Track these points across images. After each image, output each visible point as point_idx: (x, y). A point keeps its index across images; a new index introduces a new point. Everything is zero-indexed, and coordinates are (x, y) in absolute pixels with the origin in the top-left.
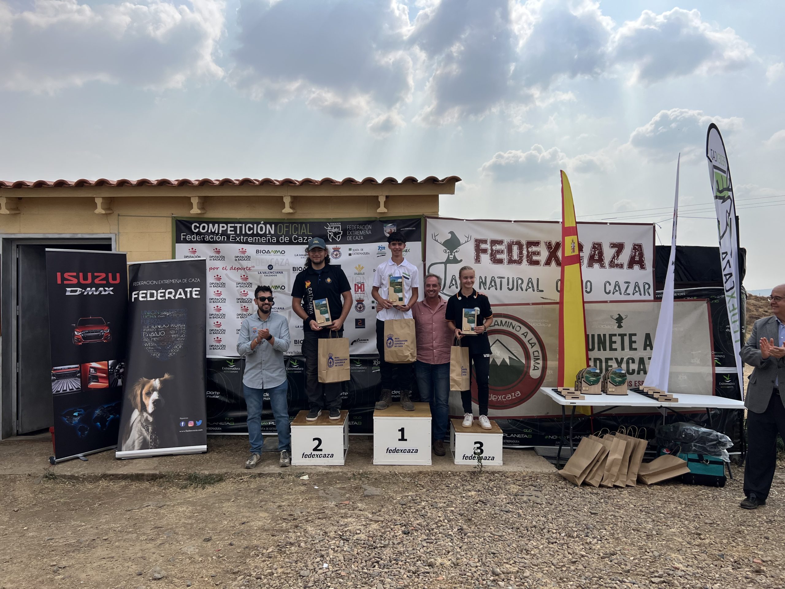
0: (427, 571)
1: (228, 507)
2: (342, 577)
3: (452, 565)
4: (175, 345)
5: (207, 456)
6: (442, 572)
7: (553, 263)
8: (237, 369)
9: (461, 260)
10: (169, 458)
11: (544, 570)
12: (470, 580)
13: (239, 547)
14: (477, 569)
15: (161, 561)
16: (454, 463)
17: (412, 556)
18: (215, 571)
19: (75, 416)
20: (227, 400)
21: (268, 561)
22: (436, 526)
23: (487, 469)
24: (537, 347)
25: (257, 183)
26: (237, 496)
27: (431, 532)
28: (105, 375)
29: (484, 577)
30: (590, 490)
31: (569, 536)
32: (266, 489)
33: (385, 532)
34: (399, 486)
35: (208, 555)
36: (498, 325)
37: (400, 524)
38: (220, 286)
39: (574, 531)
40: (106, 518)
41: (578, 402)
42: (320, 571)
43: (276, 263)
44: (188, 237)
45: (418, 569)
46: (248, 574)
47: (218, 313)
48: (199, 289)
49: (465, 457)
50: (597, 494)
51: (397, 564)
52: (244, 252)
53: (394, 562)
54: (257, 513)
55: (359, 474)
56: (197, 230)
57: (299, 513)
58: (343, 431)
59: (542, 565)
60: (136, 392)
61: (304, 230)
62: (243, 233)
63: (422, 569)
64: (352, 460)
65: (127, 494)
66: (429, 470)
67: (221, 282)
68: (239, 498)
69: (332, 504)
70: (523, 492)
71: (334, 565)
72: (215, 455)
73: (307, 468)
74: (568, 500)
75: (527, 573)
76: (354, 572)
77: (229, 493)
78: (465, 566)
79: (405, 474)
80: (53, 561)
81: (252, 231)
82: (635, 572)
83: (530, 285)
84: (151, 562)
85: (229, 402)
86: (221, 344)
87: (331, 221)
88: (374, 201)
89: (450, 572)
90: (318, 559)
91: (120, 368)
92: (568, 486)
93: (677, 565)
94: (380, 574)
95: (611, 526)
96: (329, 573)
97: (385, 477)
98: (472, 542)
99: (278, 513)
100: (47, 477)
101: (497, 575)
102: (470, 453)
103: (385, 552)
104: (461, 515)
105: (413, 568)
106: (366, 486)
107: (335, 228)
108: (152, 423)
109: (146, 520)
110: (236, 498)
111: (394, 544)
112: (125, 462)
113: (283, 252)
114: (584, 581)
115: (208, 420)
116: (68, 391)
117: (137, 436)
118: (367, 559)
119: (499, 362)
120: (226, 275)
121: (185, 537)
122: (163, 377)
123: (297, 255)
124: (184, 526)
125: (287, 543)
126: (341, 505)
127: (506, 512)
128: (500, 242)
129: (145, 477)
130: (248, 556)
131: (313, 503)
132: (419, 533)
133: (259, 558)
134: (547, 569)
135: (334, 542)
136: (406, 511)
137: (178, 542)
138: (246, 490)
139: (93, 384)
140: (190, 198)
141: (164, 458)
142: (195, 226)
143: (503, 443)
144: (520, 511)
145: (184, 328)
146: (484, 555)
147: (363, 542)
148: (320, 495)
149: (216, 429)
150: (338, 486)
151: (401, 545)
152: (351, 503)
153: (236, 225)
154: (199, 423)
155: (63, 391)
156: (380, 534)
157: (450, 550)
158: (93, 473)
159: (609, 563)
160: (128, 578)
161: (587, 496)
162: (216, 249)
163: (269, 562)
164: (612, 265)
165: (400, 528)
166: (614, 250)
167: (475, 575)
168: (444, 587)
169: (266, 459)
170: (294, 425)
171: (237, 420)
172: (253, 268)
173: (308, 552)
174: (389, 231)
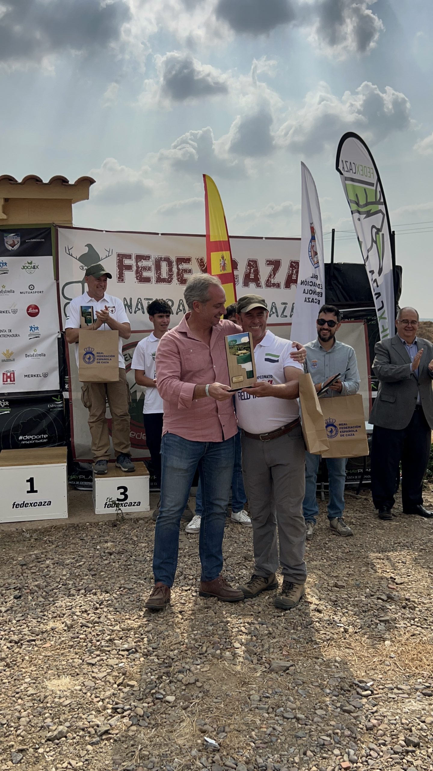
3: (66, 628)
6: (51, 638)
12: (82, 644)
16: (94, 513)
29: (99, 638)
34: (24, 545)
45: (22, 637)
49: (107, 505)
63: (27, 637)
78: (80, 628)
79: (34, 530)
83: (181, 308)
89: (61, 636)
97: (9, 535)
102: (113, 500)
105: (15, 638)
128: (147, 258)
164: (269, 284)
165: (12, 593)
166: (270, 268)
167: (90, 636)
168: (50, 654)
174: (12, 242)
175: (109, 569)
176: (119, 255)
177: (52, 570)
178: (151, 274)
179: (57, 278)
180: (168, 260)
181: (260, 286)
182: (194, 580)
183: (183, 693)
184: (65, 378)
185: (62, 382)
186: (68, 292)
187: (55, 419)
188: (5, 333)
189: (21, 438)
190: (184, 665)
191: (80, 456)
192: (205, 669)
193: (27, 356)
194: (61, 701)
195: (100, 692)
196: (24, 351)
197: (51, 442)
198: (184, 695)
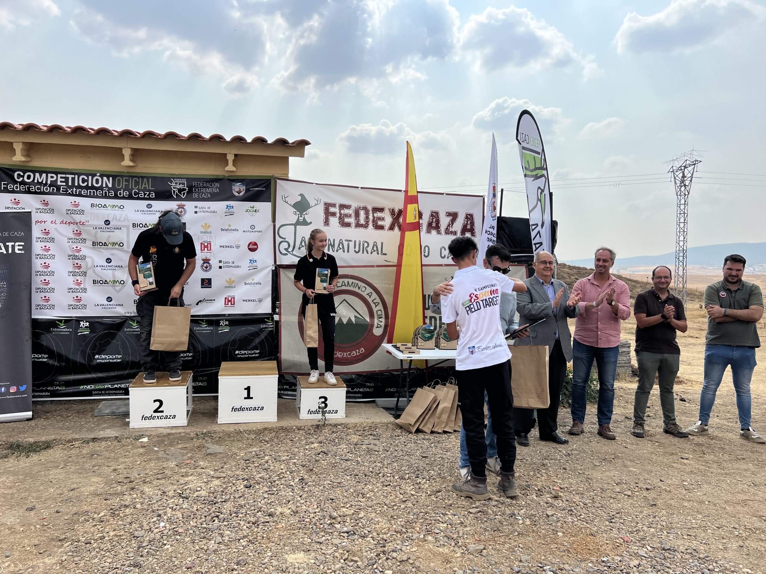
0: (267, 520)
1: (55, 474)
2: (180, 534)
3: (292, 513)
5: (33, 423)
6: (282, 521)
7: (396, 228)
8: (69, 330)
9: (311, 223)
11: (377, 511)
12: (308, 526)
13: (67, 514)
14: (315, 515)
16: (299, 418)
17: (253, 508)
18: (39, 540)
20: (56, 364)
21: (100, 525)
22: (278, 478)
23: (330, 422)
24: (380, 307)
25: (93, 132)
26: (66, 462)
27: (273, 484)
29: (322, 522)
30: (423, 436)
31: (402, 478)
32: (100, 454)
33: (227, 488)
34: (243, 443)
35: (30, 525)
36: (345, 285)
37: (242, 479)
38: (48, 241)
39: (406, 474)
41: (415, 357)
42: (156, 530)
43: (113, 219)
44: (10, 187)
45: (258, 519)
46: (77, 540)
47: (46, 270)
48: (23, 244)
49: (310, 412)
50: (429, 439)
51: (237, 517)
52: (77, 205)
53: (234, 515)
54: (89, 478)
55: (203, 434)
56: (21, 179)
57: (136, 475)
58: (186, 392)
59: (376, 506)
61: (145, 184)
62: (76, 184)
63: (262, 519)
64: (195, 420)
66: (274, 426)
67: (49, 236)
68: (68, 464)
69: (172, 464)
70: (363, 441)
71: (172, 523)
72: (41, 422)
73: (146, 431)
74: (403, 446)
75: (362, 514)
76: (193, 528)
77: (58, 460)
78: (304, 513)
79: (250, 431)
81: (86, 183)
82: (456, 506)
83: (375, 249)
85: (58, 365)
86: (49, 303)
87: (176, 177)
88: (222, 159)
89: (289, 519)
90: (155, 519)
92: (403, 434)
94: (219, 528)
95: (439, 467)
96: (165, 532)
97: (229, 435)
98: (312, 489)
99: (113, 477)
101: (334, 519)
102: (315, 408)
103: (225, 507)
104: (303, 466)
105: (253, 519)
106: (209, 445)
107: (179, 185)
110: (65, 464)
111: (235, 498)
113: (122, 207)
114: (412, 517)
115: (34, 385)
118: (207, 514)
119: (345, 321)
120: (56, 229)
121: (4, 508)
123: (138, 211)
124: (3, 497)
125: (122, 506)
126: (182, 465)
127: (346, 460)
128: (348, 207)
130: (76, 522)
131: (152, 465)
132: (261, 486)
133: (89, 523)
134: (380, 509)
135: (173, 500)
136: (249, 466)
138: (77, 456)
140: (11, 143)
142: (19, 175)
143: (346, 397)
144: (359, 459)
145: (5, 286)
146: (323, 502)
147: (203, 498)
148: (160, 456)
149: (44, 394)
150: (180, 446)
151: (242, 499)
152: (193, 462)
153: (67, 176)
154: (23, 388)
156: (222, 489)
157: (290, 499)
159: (435, 499)
161: (420, 442)
162: (44, 201)
164: (447, 232)
165: (242, 483)
166: (449, 219)
167: (314, 520)
168: (283, 534)
169: (101, 424)
170: (132, 387)
171: (68, 384)
172: (87, 223)
173: (144, 512)
174: (238, 190)
175: (319, 465)
176: (325, 204)
177: (272, 465)
178: (352, 220)
179: (274, 220)
180: (365, 209)
181: (440, 233)
182: (392, 478)
183: (398, 568)
184: (276, 303)
185: (274, 307)
186: (283, 232)
187: (266, 338)
188: (229, 265)
189: (237, 352)
190: (395, 545)
191: (286, 369)
192: (414, 550)
193: (245, 284)
194: (301, 571)
195: (330, 565)
196: (244, 280)
197: (262, 357)
198: (400, 569)
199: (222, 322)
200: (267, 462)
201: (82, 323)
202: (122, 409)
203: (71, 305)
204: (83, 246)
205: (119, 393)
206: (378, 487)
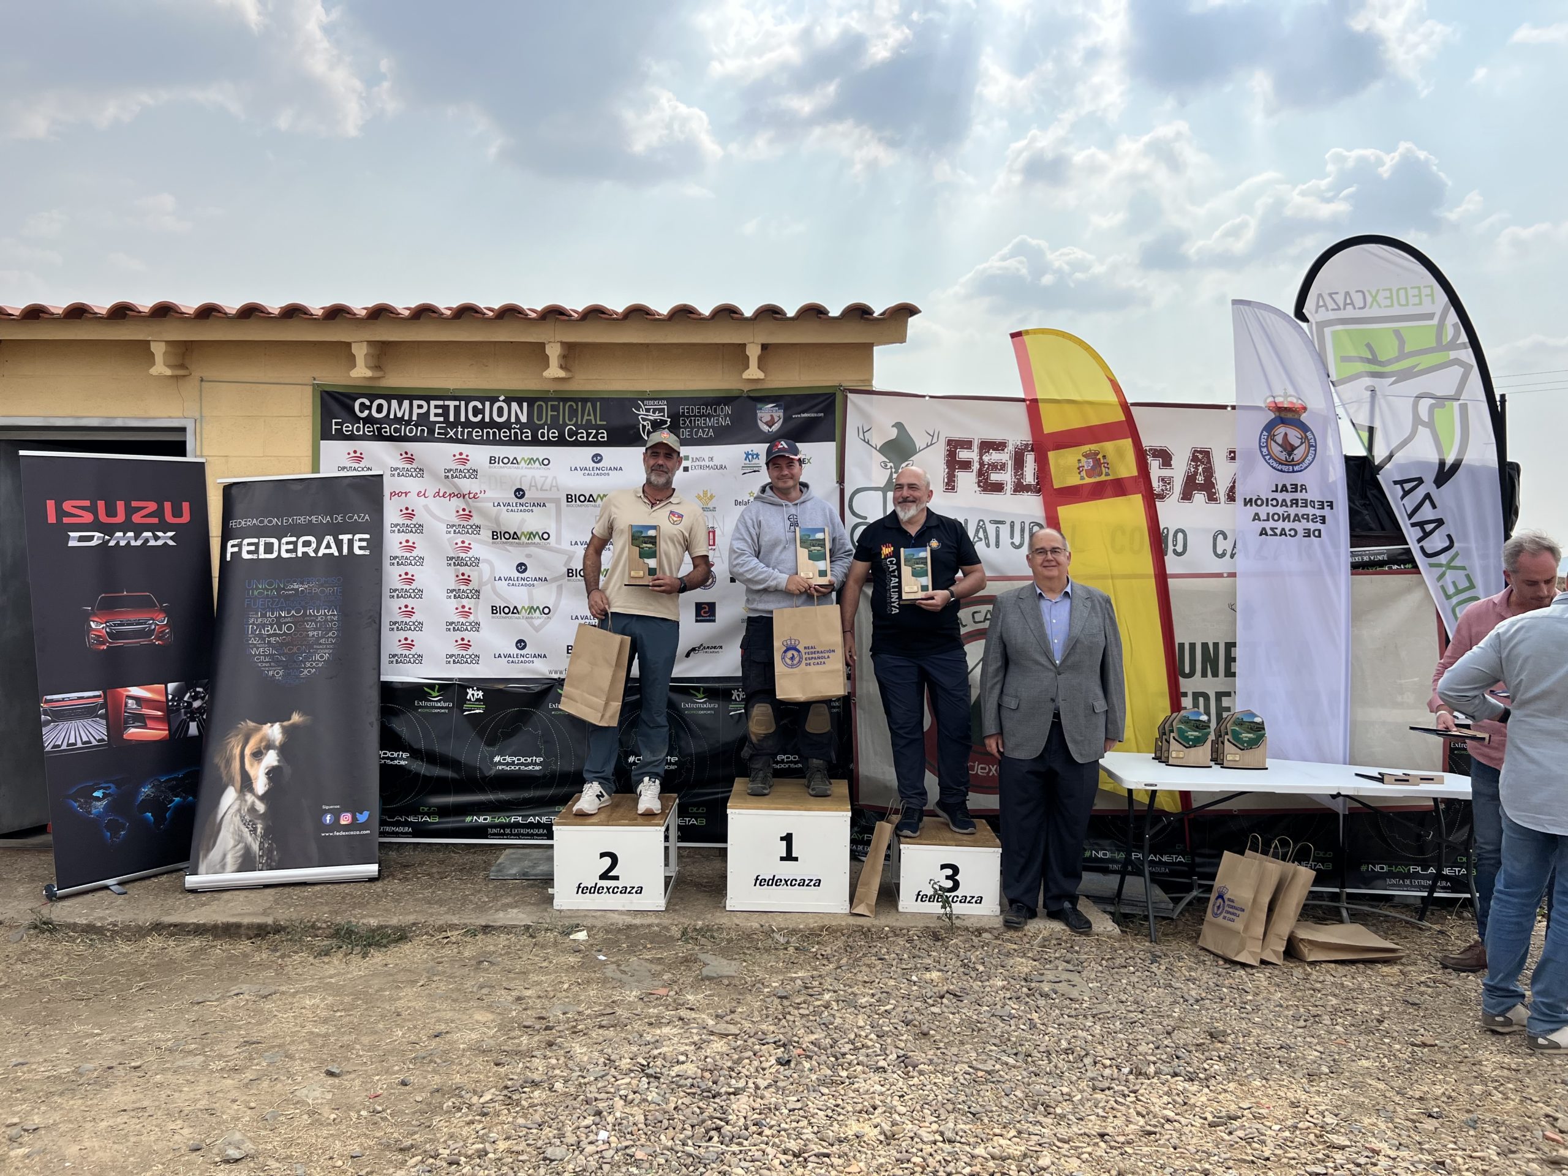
0: (825, 1151)
1: (409, 999)
2: (637, 1163)
3: (882, 1138)
4: (315, 653)
5: (379, 885)
6: (858, 1154)
8: (446, 705)
10: (297, 890)
11: (1082, 1153)
13: (422, 1089)
14: (935, 1147)
15: (248, 1119)
16: (897, 909)
17: (794, 1117)
18: (361, 1144)
19: (98, 799)
20: (423, 770)
21: (480, 1122)
22: (852, 1047)
23: (967, 923)
25: (491, 313)
26: (431, 974)
27: (841, 1060)
28: (160, 713)
30: (1185, 971)
31: (1139, 1073)
32: (494, 960)
33: (738, 1062)
34: (777, 957)
35: (350, 1108)
36: (991, 619)
37: (775, 1043)
38: (411, 531)
39: (1150, 1063)
40: (147, 1019)
41: (1162, 783)
42: (590, 1149)
43: (531, 486)
44: (347, 428)
45: (805, 1145)
46: (433, 1154)
47: (408, 587)
48: (367, 536)
49: (920, 897)
51: (760, 1134)
52: (464, 461)
53: (754, 1128)
54: (470, 1012)
55: (695, 930)
56: (366, 412)
57: (559, 1013)
58: (663, 839)
59: (1080, 1142)
60: (231, 750)
61: (589, 415)
62: (463, 419)
63: (813, 1147)
64: (682, 899)
65: (202, 965)
66: (844, 923)
67: (414, 521)
68: (435, 978)
69: (632, 995)
70: (1042, 974)
71: (623, 1135)
72: (394, 885)
73: (585, 916)
74: (1138, 991)
76: (665, 1152)
77: (417, 968)
78: (909, 1141)
79: (792, 930)
80: (14, 1114)
81: (480, 417)
84: (225, 1122)
85: (428, 774)
86: (413, 652)
87: (647, 396)
88: (737, 354)
89: (876, 1153)
90: (589, 1121)
91: (195, 698)
92: (1139, 961)
93: (1376, 1144)
94: (720, 1158)
96: (608, 1154)
98: (926, 1083)
99: (514, 1014)
100: (36, 927)
103: (734, 1106)
104: (907, 1023)
105: (793, 1145)
106: (708, 958)
107: (654, 412)
108: (263, 817)
109: (230, 1025)
110: (429, 978)
111: (757, 1088)
112: (204, 898)
113: (546, 462)
115: (383, 811)
116: (79, 745)
117: (232, 843)
118: (695, 1122)
120: (426, 507)
121: (306, 1065)
122: (289, 719)
123: (576, 469)
124: (308, 1040)
125: (526, 1082)
126: (652, 998)
127: (1004, 1016)
128: (1000, 446)
129: (243, 931)
130: (437, 1109)
131: (592, 993)
132: (814, 1063)
133: (460, 1114)
134: (1089, 1149)
135: (627, 1080)
136: (789, 1013)
137: (290, 1076)
138: (453, 961)
139: (134, 732)
140: (348, 345)
141: (287, 890)
142: (362, 404)
144: (1035, 1016)
145: (335, 618)
147: (689, 1082)
148: (609, 974)
149: (401, 829)
150: (649, 955)
151: (772, 1089)
152: (672, 993)
153: (447, 403)
154: (363, 818)
155: (69, 745)
156: (729, 1064)
157: (877, 1102)
158: (134, 920)
159: (1226, 1137)
160: (169, 1156)
162: (406, 453)
163: (481, 1125)
165: (772, 1051)
167: (931, 1162)
169: (502, 896)
170: (559, 824)
171: (444, 811)
172: (482, 495)
173: (569, 1102)
174: (769, 418)
175: (943, 1024)
176: (949, 442)
177: (838, 1015)
178: (1006, 477)
179: (841, 480)
181: (1216, 501)
182: (1115, 1070)
186: (859, 504)
191: (869, 798)
199: (735, 693)
200: (827, 1006)
201: (470, 691)
202: (542, 868)
203: (451, 656)
204: (476, 541)
205: (537, 835)
206: (1083, 1091)
